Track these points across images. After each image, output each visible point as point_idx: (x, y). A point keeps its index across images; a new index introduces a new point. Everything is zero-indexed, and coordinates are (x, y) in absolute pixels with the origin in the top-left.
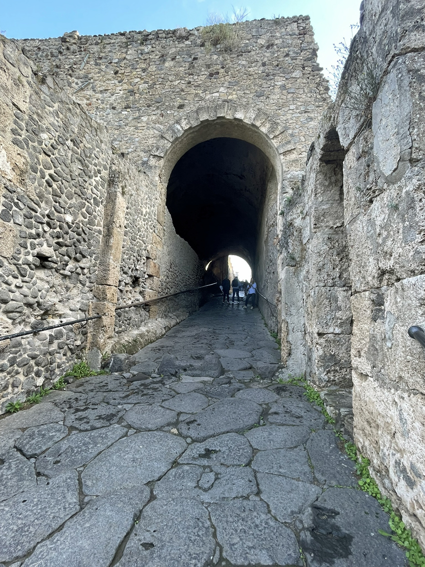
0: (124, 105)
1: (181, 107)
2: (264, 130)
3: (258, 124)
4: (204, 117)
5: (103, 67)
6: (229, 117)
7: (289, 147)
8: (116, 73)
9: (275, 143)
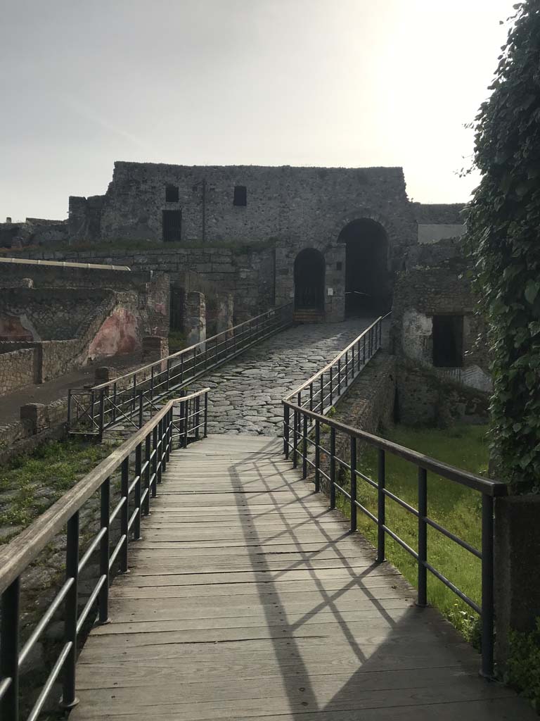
0: (317, 207)
1: (345, 210)
2: (383, 225)
3: (380, 222)
4: (356, 218)
5: (304, 185)
6: (368, 217)
7: (394, 233)
8: (312, 189)
9: (388, 231)
